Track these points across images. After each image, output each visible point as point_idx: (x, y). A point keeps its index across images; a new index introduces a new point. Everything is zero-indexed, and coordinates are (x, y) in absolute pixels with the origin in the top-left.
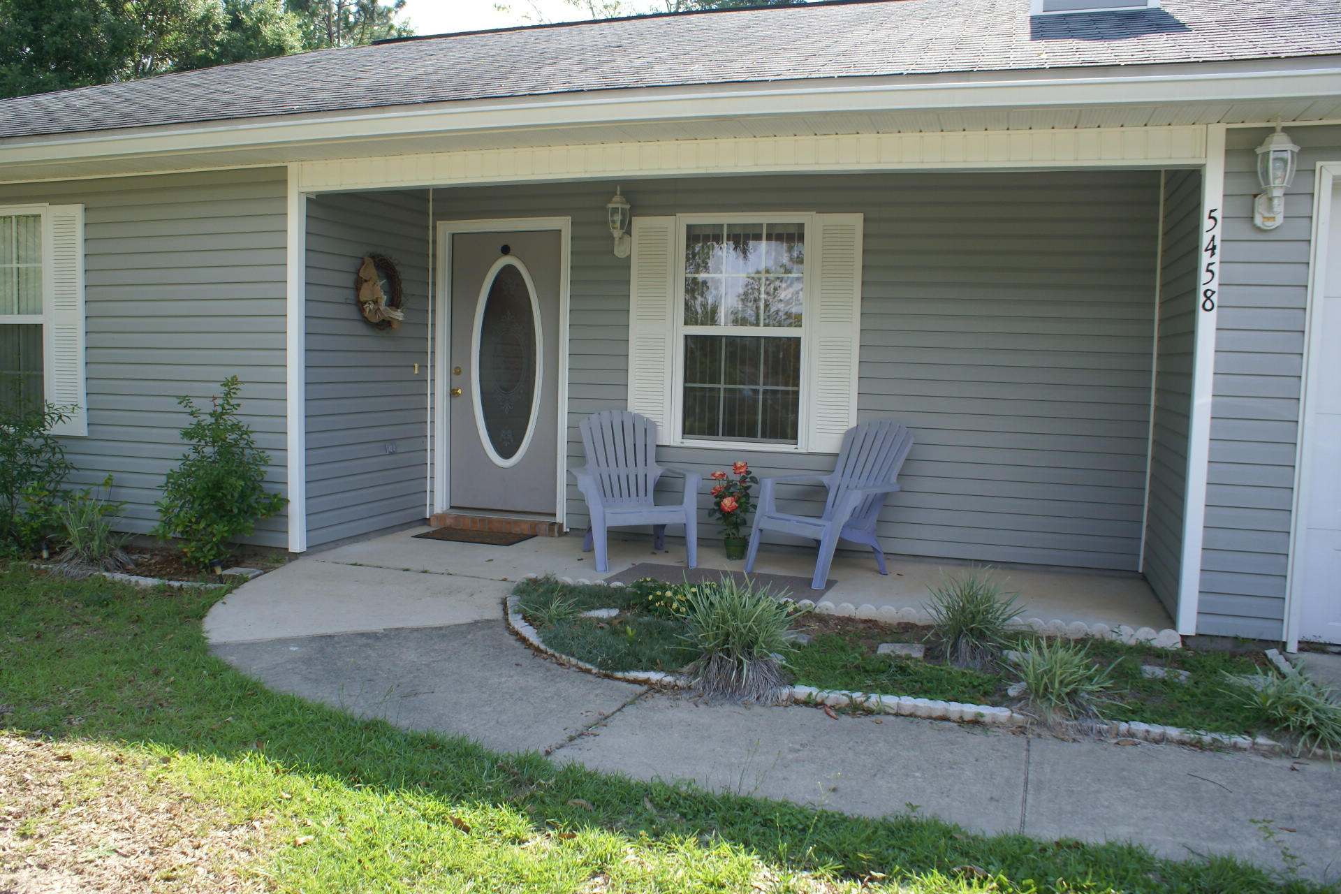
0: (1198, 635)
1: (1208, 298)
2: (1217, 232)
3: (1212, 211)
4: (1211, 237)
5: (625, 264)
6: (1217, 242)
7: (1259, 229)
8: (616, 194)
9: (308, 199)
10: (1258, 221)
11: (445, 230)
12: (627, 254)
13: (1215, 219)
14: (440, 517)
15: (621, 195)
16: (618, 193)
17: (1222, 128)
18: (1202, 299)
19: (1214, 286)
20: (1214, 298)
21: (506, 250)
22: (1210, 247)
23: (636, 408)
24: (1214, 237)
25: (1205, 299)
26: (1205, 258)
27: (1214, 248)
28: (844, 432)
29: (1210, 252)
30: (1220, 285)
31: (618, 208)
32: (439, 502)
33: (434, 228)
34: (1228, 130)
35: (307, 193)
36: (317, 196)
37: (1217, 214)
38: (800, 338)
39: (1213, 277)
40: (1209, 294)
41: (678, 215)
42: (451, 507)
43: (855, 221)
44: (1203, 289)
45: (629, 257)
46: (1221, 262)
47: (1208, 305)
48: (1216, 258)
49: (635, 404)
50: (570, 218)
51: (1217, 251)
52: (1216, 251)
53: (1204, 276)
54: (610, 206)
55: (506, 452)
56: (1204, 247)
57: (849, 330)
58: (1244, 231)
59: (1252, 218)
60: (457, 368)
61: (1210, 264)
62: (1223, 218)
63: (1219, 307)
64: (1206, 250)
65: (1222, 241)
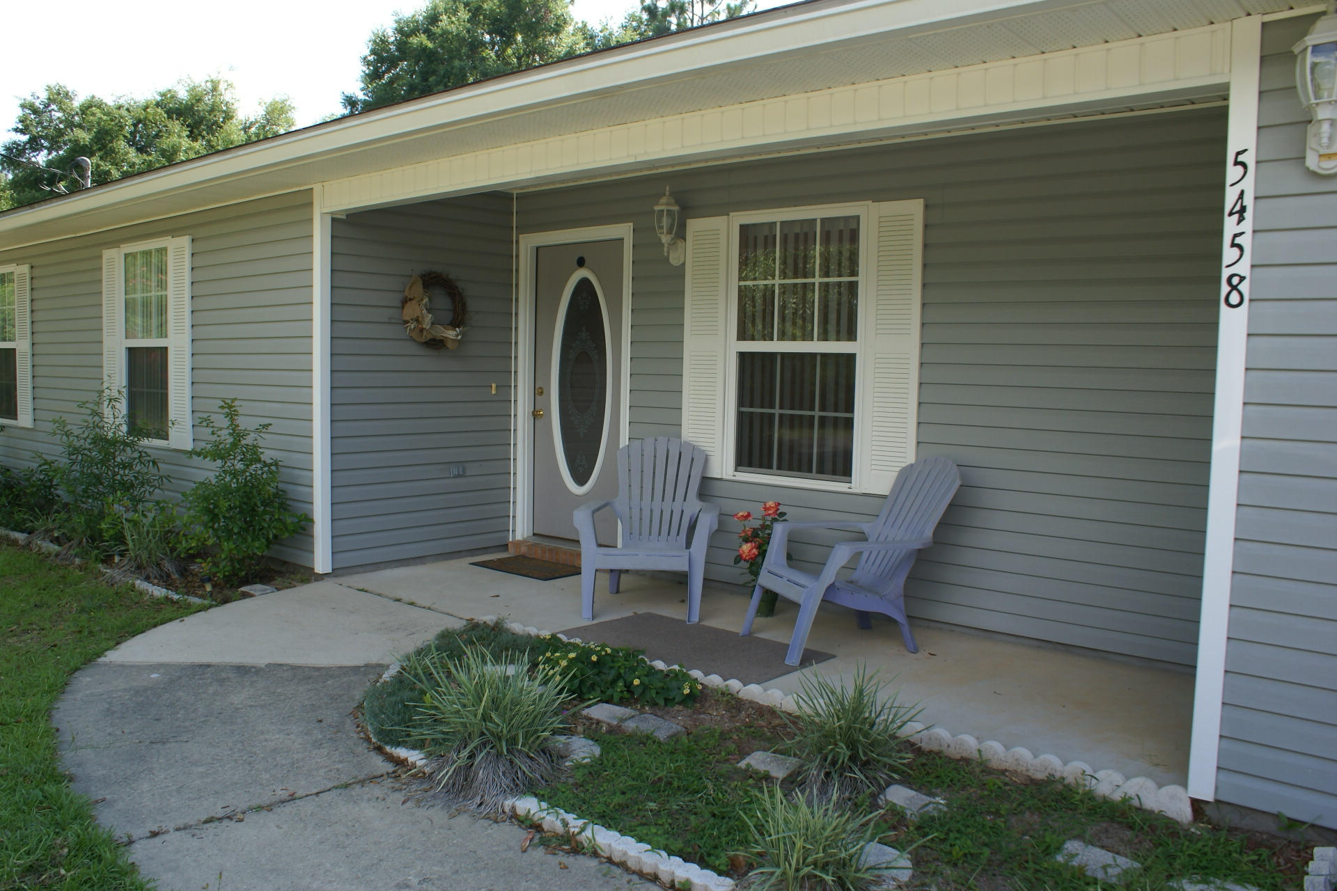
0: (1218, 801)
1: (1234, 288)
2: (1248, 185)
3: (1238, 154)
4: (1239, 192)
5: (679, 273)
6: (1249, 201)
7: (1315, 175)
8: (665, 195)
9: (333, 220)
10: (1312, 162)
11: (527, 243)
12: (681, 262)
13: (1244, 165)
14: (517, 544)
15: (670, 195)
16: (667, 193)
17: (1255, 22)
18: (1225, 289)
19: (1243, 268)
20: (1244, 287)
21: (581, 263)
22: (1238, 208)
23: (690, 435)
24: (1242, 193)
25: (1229, 289)
26: (1230, 226)
27: (1243, 209)
28: (898, 469)
29: (1236, 217)
30: (1253, 266)
31: (663, 211)
32: (521, 528)
33: (517, 242)
34: (1264, 24)
35: (332, 213)
36: (347, 216)
37: (1247, 158)
38: (855, 354)
39: (1241, 256)
40: (1235, 281)
41: (731, 214)
42: (534, 534)
43: (914, 209)
44: (1226, 273)
45: (684, 264)
46: (1254, 232)
47: (1234, 298)
48: (1247, 226)
49: (689, 432)
50: (631, 224)
51: (1248, 215)
52: (1245, 215)
53: (1229, 254)
54: (657, 208)
55: (581, 479)
56: (1227, 210)
57: (908, 346)
58: (1292, 181)
59: (1303, 158)
60: (541, 388)
61: (1236, 236)
62: (1257, 162)
63: (1251, 300)
64: (1231, 214)
65: (1256, 198)
